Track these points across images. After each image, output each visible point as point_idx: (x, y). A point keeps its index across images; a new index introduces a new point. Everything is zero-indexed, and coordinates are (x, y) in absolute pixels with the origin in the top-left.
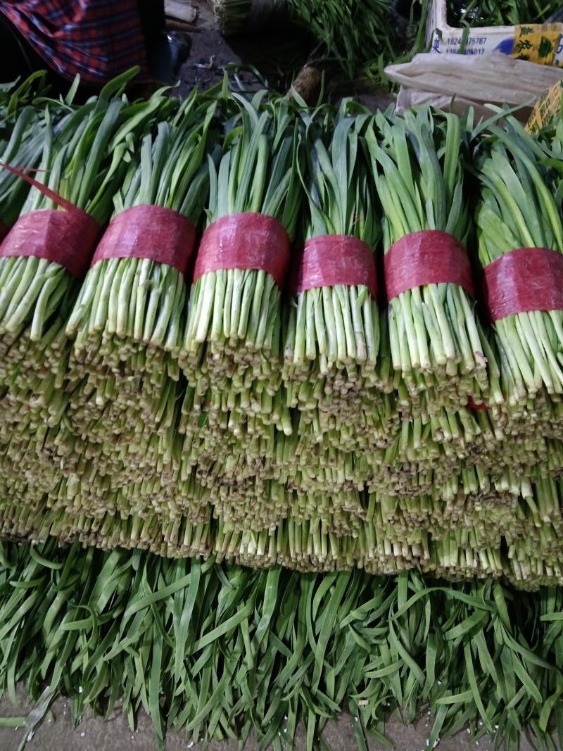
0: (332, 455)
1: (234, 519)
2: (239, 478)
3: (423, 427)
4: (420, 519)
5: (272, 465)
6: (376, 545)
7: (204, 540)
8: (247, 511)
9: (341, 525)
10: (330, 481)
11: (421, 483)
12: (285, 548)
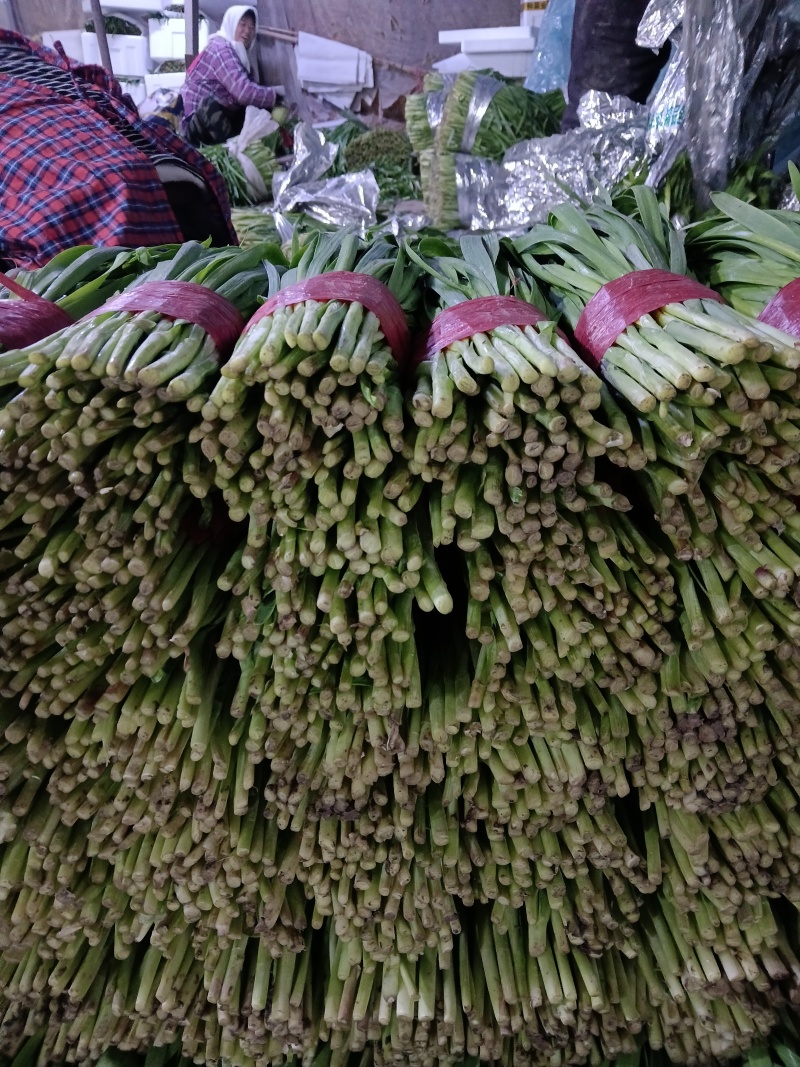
0: (547, 695)
1: (358, 922)
2: (358, 788)
3: (726, 586)
4: (766, 862)
5: (424, 743)
6: (681, 964)
7: (297, 1000)
8: (384, 891)
9: (595, 914)
10: (553, 775)
11: (750, 752)
12: (481, 1003)
